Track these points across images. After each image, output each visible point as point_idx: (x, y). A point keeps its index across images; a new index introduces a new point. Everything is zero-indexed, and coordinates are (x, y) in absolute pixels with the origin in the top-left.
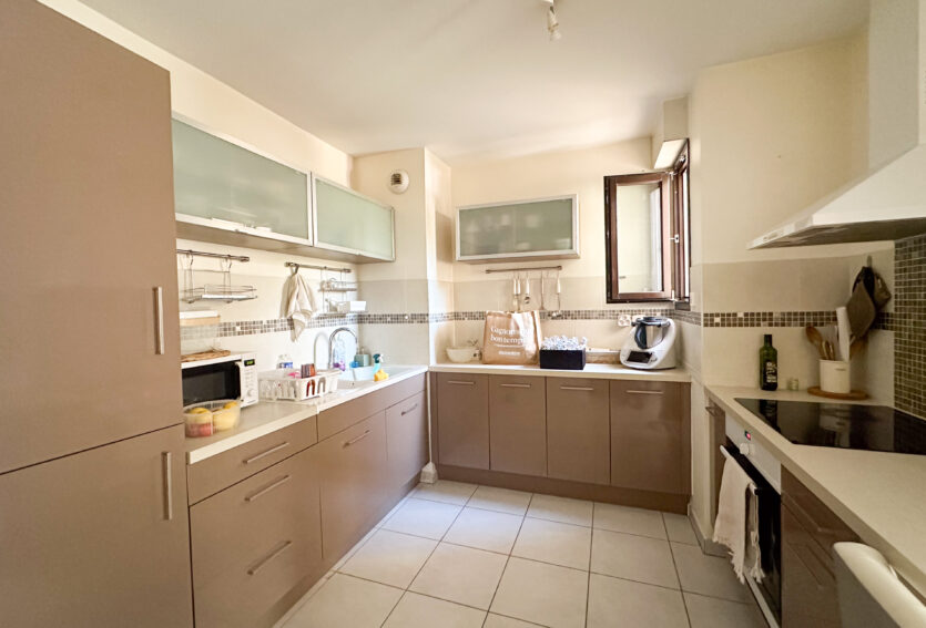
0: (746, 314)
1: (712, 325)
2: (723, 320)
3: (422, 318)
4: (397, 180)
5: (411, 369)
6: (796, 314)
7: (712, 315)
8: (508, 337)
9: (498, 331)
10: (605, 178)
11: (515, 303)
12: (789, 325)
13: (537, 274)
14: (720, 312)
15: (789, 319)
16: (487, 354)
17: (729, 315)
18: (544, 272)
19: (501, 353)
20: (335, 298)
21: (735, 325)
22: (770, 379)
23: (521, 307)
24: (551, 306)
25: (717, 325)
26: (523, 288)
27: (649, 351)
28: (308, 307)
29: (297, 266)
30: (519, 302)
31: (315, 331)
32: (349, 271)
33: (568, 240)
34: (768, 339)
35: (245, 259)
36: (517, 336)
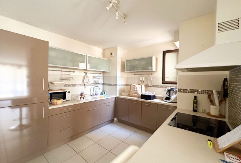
0: (190, 90)
1: (180, 92)
2: (183, 91)
3: (116, 85)
4: (112, 54)
5: (112, 96)
6: (206, 91)
7: (180, 89)
8: (135, 91)
9: (133, 89)
10: (163, 51)
11: (140, 82)
12: (204, 94)
13: (146, 75)
14: (183, 88)
15: (204, 92)
16: (131, 94)
17: (185, 89)
18: (148, 75)
19: (133, 94)
20: (96, 80)
21: (187, 92)
22: (195, 108)
23: (142, 83)
24: (149, 84)
25: (182, 92)
26: (142, 79)
27: (170, 97)
28: (88, 81)
29: (86, 73)
30: (141, 82)
31: (90, 87)
32: (100, 74)
33: (151, 67)
34: (195, 97)
35: (74, 72)
36: (137, 91)
